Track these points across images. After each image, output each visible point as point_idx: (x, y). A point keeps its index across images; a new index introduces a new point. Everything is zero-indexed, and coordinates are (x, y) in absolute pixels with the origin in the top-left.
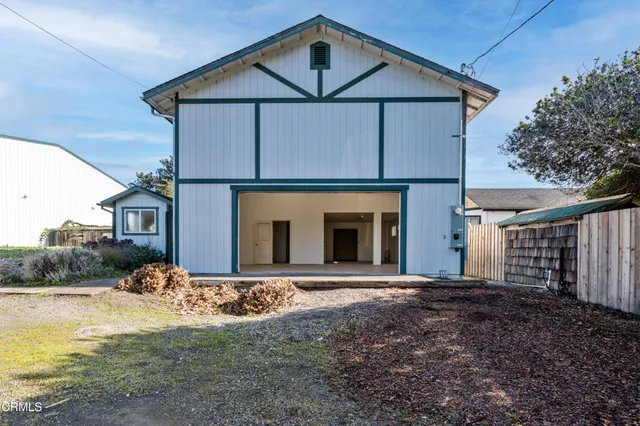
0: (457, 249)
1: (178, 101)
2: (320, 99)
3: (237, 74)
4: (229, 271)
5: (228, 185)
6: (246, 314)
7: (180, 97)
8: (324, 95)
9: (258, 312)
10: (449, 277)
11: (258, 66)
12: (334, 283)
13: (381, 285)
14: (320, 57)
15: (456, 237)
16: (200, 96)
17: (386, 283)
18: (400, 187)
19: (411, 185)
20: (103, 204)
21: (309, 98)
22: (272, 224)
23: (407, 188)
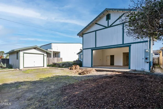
0: (148, 62)
1: (83, 34)
2: (108, 27)
3: (92, 26)
4: (91, 67)
5: (91, 49)
6: (81, 75)
7: (83, 33)
8: (109, 26)
9: (83, 75)
10: (145, 71)
11: (96, 23)
12: (103, 70)
13: (114, 71)
14: (108, 17)
15: (146, 59)
16: (86, 32)
17: (115, 71)
18: (129, 45)
19: (132, 45)
20: (77, 54)
21: (106, 28)
22: (110, 56)
23: (131, 45)
